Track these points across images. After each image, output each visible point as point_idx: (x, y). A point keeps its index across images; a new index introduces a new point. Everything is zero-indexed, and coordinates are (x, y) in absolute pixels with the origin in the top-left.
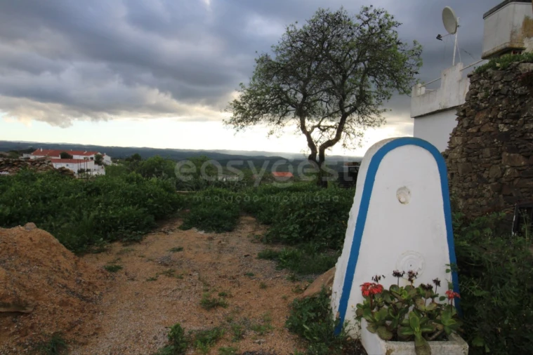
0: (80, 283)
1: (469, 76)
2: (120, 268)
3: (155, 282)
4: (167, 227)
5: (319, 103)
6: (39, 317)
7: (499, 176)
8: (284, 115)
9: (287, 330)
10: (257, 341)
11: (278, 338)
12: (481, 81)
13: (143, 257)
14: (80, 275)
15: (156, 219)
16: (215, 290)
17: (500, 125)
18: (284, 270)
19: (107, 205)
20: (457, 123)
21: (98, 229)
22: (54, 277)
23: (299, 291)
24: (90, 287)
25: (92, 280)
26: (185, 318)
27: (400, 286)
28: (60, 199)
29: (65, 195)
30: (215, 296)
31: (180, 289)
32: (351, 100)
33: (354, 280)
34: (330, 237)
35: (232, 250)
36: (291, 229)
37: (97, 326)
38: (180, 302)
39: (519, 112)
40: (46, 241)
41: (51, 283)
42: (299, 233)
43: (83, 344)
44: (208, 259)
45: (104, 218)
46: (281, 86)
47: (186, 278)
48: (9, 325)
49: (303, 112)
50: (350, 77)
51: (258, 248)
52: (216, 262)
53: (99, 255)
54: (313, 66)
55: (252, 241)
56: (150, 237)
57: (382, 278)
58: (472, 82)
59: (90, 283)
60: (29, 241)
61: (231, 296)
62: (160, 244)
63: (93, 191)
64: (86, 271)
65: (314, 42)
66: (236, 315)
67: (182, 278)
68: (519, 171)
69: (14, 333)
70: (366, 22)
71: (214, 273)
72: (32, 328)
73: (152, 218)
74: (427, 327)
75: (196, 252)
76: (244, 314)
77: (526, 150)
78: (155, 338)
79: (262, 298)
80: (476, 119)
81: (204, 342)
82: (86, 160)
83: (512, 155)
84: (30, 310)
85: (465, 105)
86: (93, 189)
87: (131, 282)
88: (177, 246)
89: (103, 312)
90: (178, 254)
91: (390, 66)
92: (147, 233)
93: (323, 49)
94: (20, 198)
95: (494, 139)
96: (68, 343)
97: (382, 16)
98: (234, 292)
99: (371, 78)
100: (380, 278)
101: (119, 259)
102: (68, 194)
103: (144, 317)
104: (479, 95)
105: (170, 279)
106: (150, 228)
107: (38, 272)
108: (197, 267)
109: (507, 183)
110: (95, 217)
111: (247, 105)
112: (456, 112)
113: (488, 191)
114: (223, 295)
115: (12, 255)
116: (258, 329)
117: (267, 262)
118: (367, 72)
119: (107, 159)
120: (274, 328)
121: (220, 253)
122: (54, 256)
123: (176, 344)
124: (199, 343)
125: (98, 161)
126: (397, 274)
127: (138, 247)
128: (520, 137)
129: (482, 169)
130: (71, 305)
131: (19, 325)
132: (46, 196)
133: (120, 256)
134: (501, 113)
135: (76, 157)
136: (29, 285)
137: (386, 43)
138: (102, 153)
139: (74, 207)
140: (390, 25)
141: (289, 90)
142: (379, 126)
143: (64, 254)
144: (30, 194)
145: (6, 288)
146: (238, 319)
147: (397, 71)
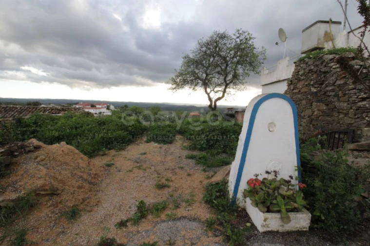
0: (90, 174)
1: (295, 63)
2: (113, 164)
3: (131, 173)
4: (139, 141)
5: (213, 79)
6: (65, 196)
7: (311, 115)
8: (196, 85)
9: (203, 202)
10: (187, 209)
11: (199, 207)
12: (302, 65)
13: (126, 158)
14: (91, 170)
15: (133, 137)
16: (163, 177)
17: (312, 88)
18: (199, 165)
19: (108, 130)
20: (287, 87)
21: (103, 143)
22: (76, 171)
23: (208, 178)
24: (96, 176)
25: (97, 172)
26: (147, 195)
27: (269, 179)
28: (84, 128)
29: (87, 126)
30: (163, 181)
31: (144, 177)
32: (230, 77)
33: (242, 175)
34: (222, 147)
35: (172, 154)
36: (202, 143)
37: (98, 200)
38: (144, 184)
39: (323, 81)
40: (71, 152)
41: (73, 175)
42: (206, 145)
43: (89, 211)
44: (159, 159)
45: (106, 137)
46: (195, 70)
47: (148, 170)
48: (47, 201)
49: (206, 84)
50: (230, 65)
51: (186, 153)
52: (164, 160)
53: (103, 157)
54: (211, 60)
55: (182, 149)
56: (130, 147)
57: (259, 175)
58: (296, 66)
59: (96, 174)
60: (62, 152)
61: (172, 181)
62: (135, 151)
63: (101, 123)
64: (94, 167)
65: (212, 48)
66: (175, 192)
67: (146, 170)
68: (322, 112)
69: (50, 206)
70: (238, 37)
71: (162, 167)
72: (60, 203)
73: (131, 137)
74: (289, 205)
75: (153, 155)
76: (179, 192)
77: (326, 101)
78: (130, 208)
79: (189, 182)
80: (298, 85)
81: (157, 210)
82: (102, 108)
83: (318, 104)
84: (59, 192)
85: (292, 78)
86: (102, 122)
87: (118, 173)
88: (143, 152)
89: (102, 191)
90: (144, 156)
91: (250, 60)
92: (128, 145)
93: (216, 51)
94: (64, 127)
95: (308, 95)
96: (81, 211)
97: (246, 34)
98: (173, 178)
99: (239, 66)
100: (258, 175)
101: (113, 159)
102: (88, 125)
103: (124, 194)
104: (300, 73)
105: (139, 171)
106: (130, 142)
107: (66, 170)
108: (153, 164)
109: (315, 119)
110: (102, 136)
111: (178, 80)
112: (286, 82)
113: (304, 122)
114: (167, 180)
115: (52, 160)
116: (187, 201)
117: (190, 160)
118: (238, 63)
119: (112, 107)
120: (196, 201)
121: (166, 155)
122: (76, 160)
123: (141, 212)
124: (154, 211)
125: (108, 108)
126: (267, 172)
127: (123, 152)
128: (323, 94)
129: (301, 111)
130: (84, 188)
131: (53, 201)
132: (77, 126)
133: (114, 158)
134: (312, 82)
135: (98, 106)
136: (60, 178)
137: (249, 48)
138: (110, 104)
139: (91, 132)
140: (250, 38)
141: (199, 72)
142: (243, 90)
143: (82, 158)
144: (69, 125)
145: (45, 180)
146: (176, 195)
147: (253, 62)
